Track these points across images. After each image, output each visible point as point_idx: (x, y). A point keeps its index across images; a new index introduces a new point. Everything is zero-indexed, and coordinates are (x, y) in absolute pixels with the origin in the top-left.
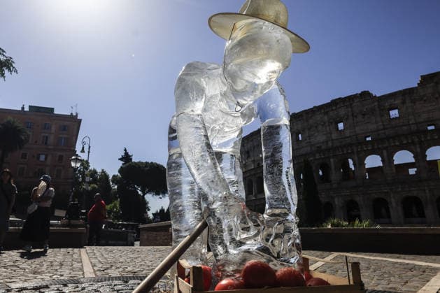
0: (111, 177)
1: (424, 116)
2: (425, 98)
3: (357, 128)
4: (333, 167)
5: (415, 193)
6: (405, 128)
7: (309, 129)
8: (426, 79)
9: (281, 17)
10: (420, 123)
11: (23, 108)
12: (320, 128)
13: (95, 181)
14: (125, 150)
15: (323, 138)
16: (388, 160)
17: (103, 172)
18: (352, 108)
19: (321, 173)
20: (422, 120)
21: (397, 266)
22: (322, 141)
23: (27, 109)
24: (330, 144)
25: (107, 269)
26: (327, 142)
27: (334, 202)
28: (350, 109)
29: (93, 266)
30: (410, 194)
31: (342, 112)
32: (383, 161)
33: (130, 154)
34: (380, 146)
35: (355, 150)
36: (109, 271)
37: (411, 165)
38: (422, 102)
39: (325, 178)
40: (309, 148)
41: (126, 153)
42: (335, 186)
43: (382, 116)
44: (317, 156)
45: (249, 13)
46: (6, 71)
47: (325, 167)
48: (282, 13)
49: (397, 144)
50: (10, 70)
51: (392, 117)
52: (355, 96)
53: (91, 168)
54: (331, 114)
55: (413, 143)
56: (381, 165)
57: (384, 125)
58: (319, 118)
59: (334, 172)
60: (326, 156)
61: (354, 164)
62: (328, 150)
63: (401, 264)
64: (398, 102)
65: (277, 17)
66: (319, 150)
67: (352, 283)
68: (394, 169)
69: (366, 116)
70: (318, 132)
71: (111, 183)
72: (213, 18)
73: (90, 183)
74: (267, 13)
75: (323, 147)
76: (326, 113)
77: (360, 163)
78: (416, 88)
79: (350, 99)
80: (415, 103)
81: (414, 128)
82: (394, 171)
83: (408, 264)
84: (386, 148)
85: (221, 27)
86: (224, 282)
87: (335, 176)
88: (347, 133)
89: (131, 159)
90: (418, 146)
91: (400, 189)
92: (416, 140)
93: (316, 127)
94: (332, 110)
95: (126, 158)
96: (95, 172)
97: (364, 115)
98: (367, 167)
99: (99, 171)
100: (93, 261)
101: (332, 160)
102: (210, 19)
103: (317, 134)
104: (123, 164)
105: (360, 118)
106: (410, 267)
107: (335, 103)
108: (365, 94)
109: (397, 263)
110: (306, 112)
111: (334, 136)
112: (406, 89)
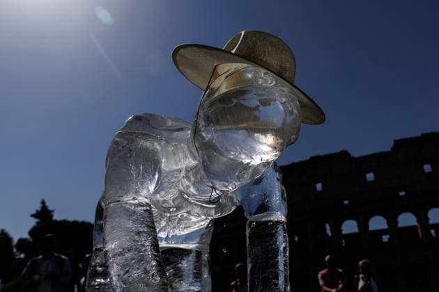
0: (15, 241)
1: (396, 181)
4: (310, 233)
6: (380, 193)
14: (43, 203)
16: (363, 225)
18: (331, 167)
19: (296, 239)
20: (394, 186)
31: (321, 171)
33: (50, 208)
34: (356, 211)
38: (395, 167)
39: (302, 245)
41: (44, 208)
47: (301, 233)
51: (368, 180)
56: (358, 231)
61: (331, 230)
64: (373, 164)
68: (369, 235)
71: (15, 250)
72: (182, 50)
77: (337, 229)
78: (390, 152)
81: (388, 193)
82: (369, 237)
84: (362, 213)
85: (193, 66)
88: (326, 195)
89: (52, 216)
94: (311, 168)
95: (44, 214)
98: (343, 233)
102: (176, 51)
104: (38, 223)
111: (312, 198)
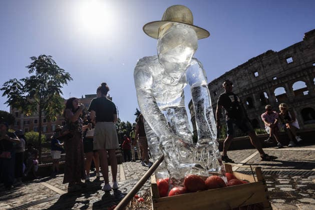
1: (310, 58)
2: (309, 47)
3: (267, 74)
4: (255, 99)
5: (309, 106)
6: (298, 68)
7: (237, 80)
8: (308, 35)
9: (187, 17)
10: (307, 63)
11: (82, 97)
12: (243, 77)
13: (125, 128)
15: (247, 83)
16: (289, 88)
17: (128, 122)
18: (262, 62)
19: (248, 103)
20: (308, 61)
21: (299, 153)
22: (246, 84)
23: (84, 97)
24: (251, 86)
25: (132, 174)
26: (249, 85)
27: (258, 118)
28: (260, 63)
29: (125, 174)
30: (305, 107)
31: (256, 66)
32: (286, 90)
34: (283, 81)
35: (267, 87)
36: (133, 176)
37: (305, 89)
38: (307, 49)
39: (251, 106)
40: (238, 91)
41: (138, 111)
42: (257, 109)
43: (281, 63)
44: (245, 94)
45: (166, 19)
46: (67, 80)
47: (250, 100)
48: (186, 15)
49: (294, 78)
50: (69, 79)
51: (288, 63)
52: (263, 54)
53: (122, 121)
54: (249, 68)
55: (304, 76)
56: (285, 92)
57: (283, 69)
58: (242, 72)
59: (255, 101)
60: (250, 93)
61: (268, 95)
62: (250, 89)
63: (302, 151)
64: (291, 52)
65: (184, 17)
66: (245, 90)
67: (257, 181)
68: (293, 93)
69: (272, 66)
70: (243, 80)
73: (122, 129)
74: (176, 17)
75: (247, 88)
76: (246, 68)
77: (271, 94)
78: (303, 41)
79: (260, 57)
80: (302, 51)
81: (304, 66)
82: (294, 95)
83: (306, 151)
84: (286, 82)
86: (174, 189)
87: (256, 104)
88: (261, 77)
90: (307, 77)
91: (299, 105)
92: (306, 74)
93: (241, 78)
94: (250, 66)
95: (138, 113)
96: (124, 123)
97: (270, 65)
98: (276, 95)
99: (126, 122)
100: (125, 171)
101: (254, 95)
103: (242, 82)
105: (268, 67)
106: (308, 152)
107: (251, 61)
108: (270, 52)
109: (299, 151)
110: (234, 70)
111: (253, 80)
112: (295, 44)
